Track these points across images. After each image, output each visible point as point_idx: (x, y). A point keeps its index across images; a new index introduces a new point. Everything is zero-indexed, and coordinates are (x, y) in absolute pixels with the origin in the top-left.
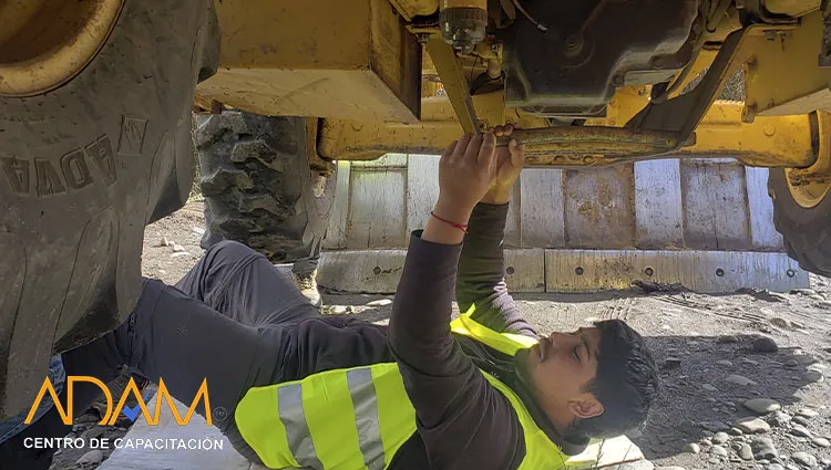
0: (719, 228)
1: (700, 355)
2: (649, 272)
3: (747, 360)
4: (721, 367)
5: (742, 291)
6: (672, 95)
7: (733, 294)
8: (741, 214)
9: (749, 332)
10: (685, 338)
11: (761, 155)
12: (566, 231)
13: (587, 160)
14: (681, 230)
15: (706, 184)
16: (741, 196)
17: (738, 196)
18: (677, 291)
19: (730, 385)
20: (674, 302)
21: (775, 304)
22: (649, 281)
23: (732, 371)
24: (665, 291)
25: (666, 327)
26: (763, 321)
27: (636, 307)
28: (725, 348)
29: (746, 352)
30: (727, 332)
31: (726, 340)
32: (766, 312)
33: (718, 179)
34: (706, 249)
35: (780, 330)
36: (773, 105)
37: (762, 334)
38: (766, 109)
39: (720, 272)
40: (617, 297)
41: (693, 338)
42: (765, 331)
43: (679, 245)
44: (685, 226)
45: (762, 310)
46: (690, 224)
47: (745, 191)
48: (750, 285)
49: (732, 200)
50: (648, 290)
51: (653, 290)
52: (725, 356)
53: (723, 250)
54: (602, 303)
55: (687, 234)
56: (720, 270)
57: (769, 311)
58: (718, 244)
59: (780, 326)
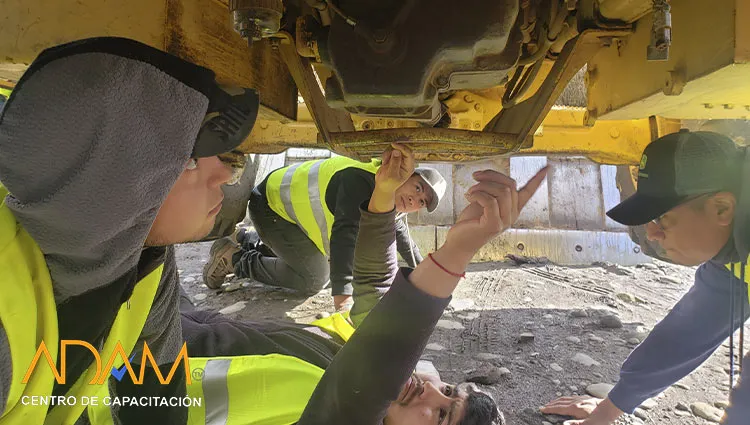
0: (578, 212)
1: (553, 329)
2: (521, 247)
3: (594, 337)
4: (569, 344)
5: (596, 264)
6: (518, 101)
7: (589, 267)
8: (596, 200)
9: (598, 307)
10: (542, 311)
11: (607, 154)
12: (454, 212)
13: (456, 157)
14: (547, 213)
15: (568, 177)
16: (597, 186)
17: (594, 186)
18: (542, 263)
19: (575, 365)
20: (539, 273)
21: (622, 278)
22: (520, 255)
23: (580, 347)
24: (533, 264)
25: (528, 299)
26: (610, 295)
27: (506, 279)
28: (577, 323)
29: (595, 327)
30: (580, 306)
31: (577, 315)
32: (614, 286)
33: (578, 171)
34: (567, 228)
35: (624, 304)
36: (611, 110)
37: (609, 309)
38: (605, 113)
39: (579, 248)
40: (493, 268)
41: (549, 311)
42: (611, 306)
43: (545, 225)
44: (551, 209)
45: (611, 283)
46: (555, 208)
47: (600, 181)
48: (603, 260)
49: (589, 188)
50: (518, 262)
51: (524, 263)
52: (575, 331)
53: (582, 229)
54: (479, 273)
55: (552, 216)
56: (578, 247)
57: (617, 284)
58: (577, 225)
59: (625, 301)
